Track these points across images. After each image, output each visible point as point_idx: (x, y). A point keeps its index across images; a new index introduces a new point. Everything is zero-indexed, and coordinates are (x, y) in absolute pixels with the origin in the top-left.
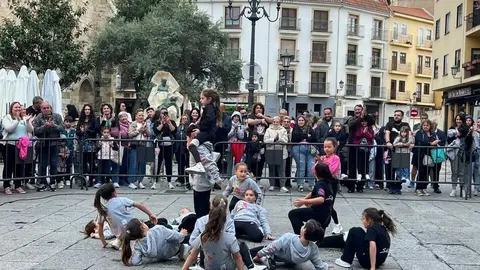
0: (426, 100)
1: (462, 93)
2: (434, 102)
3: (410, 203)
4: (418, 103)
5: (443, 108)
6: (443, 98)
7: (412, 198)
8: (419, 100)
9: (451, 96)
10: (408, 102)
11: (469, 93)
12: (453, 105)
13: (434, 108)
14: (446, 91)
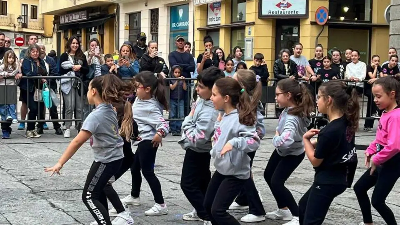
0: (33, 26)
1: (76, 18)
2: (43, 29)
3: (17, 148)
4: (25, 30)
5: (55, 36)
6: (54, 23)
7: (21, 141)
8: (25, 26)
9: (64, 20)
10: (12, 29)
11: (84, 18)
12: (65, 32)
13: (44, 36)
14: (58, 15)
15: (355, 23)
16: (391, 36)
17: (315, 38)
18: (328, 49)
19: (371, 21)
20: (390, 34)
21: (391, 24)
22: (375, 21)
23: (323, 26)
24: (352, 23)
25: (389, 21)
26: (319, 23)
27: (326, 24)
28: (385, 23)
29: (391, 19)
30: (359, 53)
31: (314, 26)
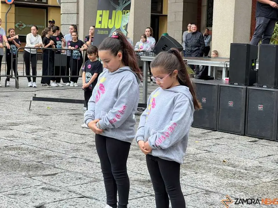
15: (36, 4)
16: (62, 14)
17: (5, 14)
18: (15, 23)
19: (47, 3)
20: (61, 13)
21: (62, 6)
22: (50, 3)
23: (11, 4)
24: (33, 3)
25: (60, 3)
26: (7, 2)
27: (13, 3)
28: (57, 4)
29: (61, 2)
30: (37, 28)
31: (4, 5)
